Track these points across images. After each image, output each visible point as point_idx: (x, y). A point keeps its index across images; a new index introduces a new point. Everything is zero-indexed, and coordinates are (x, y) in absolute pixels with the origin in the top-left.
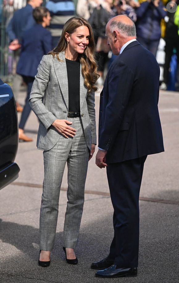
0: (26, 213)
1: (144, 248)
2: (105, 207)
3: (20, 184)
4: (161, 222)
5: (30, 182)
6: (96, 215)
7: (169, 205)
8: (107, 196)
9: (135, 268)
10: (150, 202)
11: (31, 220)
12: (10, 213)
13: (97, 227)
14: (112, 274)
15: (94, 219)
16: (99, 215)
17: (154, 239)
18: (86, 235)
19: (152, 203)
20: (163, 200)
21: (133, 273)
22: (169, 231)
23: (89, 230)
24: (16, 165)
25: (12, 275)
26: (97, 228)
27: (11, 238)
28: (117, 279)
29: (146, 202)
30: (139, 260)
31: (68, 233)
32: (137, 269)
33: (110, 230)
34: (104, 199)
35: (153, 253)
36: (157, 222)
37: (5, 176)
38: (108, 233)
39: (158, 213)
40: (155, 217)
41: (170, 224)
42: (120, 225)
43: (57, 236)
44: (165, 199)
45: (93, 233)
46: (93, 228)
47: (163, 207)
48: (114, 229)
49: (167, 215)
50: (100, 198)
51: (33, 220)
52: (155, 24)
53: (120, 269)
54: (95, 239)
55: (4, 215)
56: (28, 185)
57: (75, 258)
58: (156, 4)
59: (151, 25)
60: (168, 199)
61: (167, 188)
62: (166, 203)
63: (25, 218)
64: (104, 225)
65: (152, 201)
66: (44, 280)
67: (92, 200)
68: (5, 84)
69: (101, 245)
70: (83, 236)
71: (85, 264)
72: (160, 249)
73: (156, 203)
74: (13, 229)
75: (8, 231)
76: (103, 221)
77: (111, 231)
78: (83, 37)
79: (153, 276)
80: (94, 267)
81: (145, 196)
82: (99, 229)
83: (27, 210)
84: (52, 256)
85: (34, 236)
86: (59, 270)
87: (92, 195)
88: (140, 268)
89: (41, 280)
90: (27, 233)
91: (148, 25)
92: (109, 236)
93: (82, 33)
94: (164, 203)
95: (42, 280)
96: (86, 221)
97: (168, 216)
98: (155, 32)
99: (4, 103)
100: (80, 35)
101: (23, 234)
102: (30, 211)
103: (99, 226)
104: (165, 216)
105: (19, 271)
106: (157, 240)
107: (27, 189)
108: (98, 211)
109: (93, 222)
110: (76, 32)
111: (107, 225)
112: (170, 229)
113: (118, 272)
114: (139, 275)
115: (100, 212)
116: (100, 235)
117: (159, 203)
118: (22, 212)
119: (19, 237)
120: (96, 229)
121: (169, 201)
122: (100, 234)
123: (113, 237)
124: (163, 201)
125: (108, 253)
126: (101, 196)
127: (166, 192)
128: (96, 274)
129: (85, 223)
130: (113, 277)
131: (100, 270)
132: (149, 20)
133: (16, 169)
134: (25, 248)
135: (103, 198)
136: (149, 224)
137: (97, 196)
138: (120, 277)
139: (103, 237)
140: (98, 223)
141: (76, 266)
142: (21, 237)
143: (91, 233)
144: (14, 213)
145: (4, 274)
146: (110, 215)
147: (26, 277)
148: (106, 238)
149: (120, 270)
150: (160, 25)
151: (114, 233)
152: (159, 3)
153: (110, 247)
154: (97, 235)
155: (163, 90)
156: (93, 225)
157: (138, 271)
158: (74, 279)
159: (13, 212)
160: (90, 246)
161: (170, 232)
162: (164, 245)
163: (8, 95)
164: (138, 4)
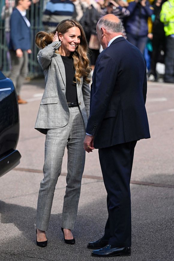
0: (27, 196)
1: (137, 229)
2: (100, 190)
3: (22, 170)
4: (152, 204)
5: (31, 167)
6: (92, 198)
7: (159, 188)
8: (101, 180)
9: (129, 248)
10: (141, 186)
11: (32, 202)
12: (13, 196)
14: (108, 253)
15: (90, 202)
16: (94, 197)
17: (146, 220)
18: (82, 216)
19: (144, 186)
20: (153, 183)
21: (127, 252)
22: (160, 212)
23: (86, 212)
24: (17, 152)
25: (15, 255)
26: (92, 210)
27: (13, 220)
28: (112, 258)
29: (138, 185)
30: (132, 240)
31: (67, 214)
32: (130, 248)
33: (105, 212)
35: (145, 234)
36: (149, 204)
37: (8, 163)
38: (103, 215)
39: (150, 196)
40: (146, 199)
41: (161, 206)
42: (113, 207)
43: (56, 217)
44: (155, 182)
45: (88, 215)
46: (89, 210)
47: (154, 190)
48: (108, 211)
49: (157, 198)
50: (95, 182)
51: (33, 202)
52: (143, 22)
53: (115, 248)
54: (91, 221)
55: (7, 198)
56: (29, 171)
57: (72, 238)
58: (143, 3)
59: (139, 22)
60: (158, 182)
61: (158, 172)
62: (157, 186)
63: (27, 201)
64: (99, 207)
65: (143, 185)
66: (44, 259)
67: (88, 184)
68: (7, 78)
69: (96, 226)
70: (79, 218)
71: (82, 244)
72: (152, 230)
73: (147, 186)
74: (15, 211)
75: (11, 213)
76: (98, 203)
77: (105, 213)
78: (75, 37)
79: (146, 255)
80: (90, 246)
81: (136, 180)
82: (94, 211)
83: (28, 194)
86: (58, 249)
87: (87, 179)
88: (133, 248)
89: (41, 259)
90: (28, 215)
91: (136, 23)
92: (104, 217)
93: (73, 33)
94: (155, 186)
96: (82, 203)
97: (159, 198)
98: (143, 29)
99: (7, 95)
100: (72, 35)
101: (24, 216)
102: (31, 194)
103: (94, 208)
104: (156, 198)
105: (21, 250)
106: (149, 221)
107: (28, 174)
108: (93, 194)
109: (89, 204)
110: (68, 32)
111: (102, 207)
112: (161, 211)
113: (113, 251)
114: (133, 255)
115: (95, 195)
116: (95, 217)
117: (150, 187)
118: (24, 195)
119: (21, 219)
120: (92, 211)
121: (159, 184)
122: (95, 216)
123: (107, 218)
124: (153, 185)
125: (103, 233)
126: (96, 180)
127: (157, 176)
128: (92, 253)
129: (81, 206)
130: (108, 256)
131: (96, 249)
132: (137, 18)
133: (18, 155)
134: (26, 229)
135: (97, 182)
136: (141, 206)
137: (92, 180)
138: (115, 256)
139: (98, 219)
140: (93, 206)
141: (73, 245)
142: (23, 219)
143: (87, 215)
144: (16, 197)
145: (7, 253)
146: (104, 197)
147: (27, 256)
148: (101, 219)
149: (115, 250)
150: (147, 22)
151: (108, 214)
152: (146, 3)
153: (104, 228)
154: (92, 217)
155: (151, 81)
156: (89, 208)
157: (132, 251)
158: (71, 258)
159: (16, 195)
160: (86, 227)
161: (161, 214)
162: (156, 226)
163: (10, 89)
164: (126, 4)
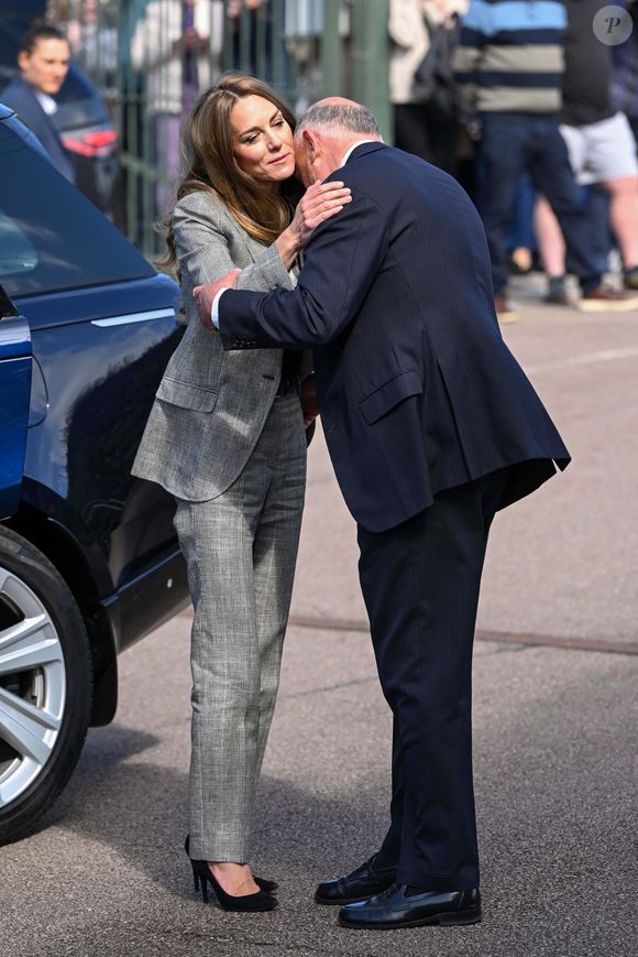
2: (508, 683)
8: (513, 646)
13: (486, 752)
25: (199, 936)
26: (484, 756)
33: (530, 763)
34: (502, 655)
37: (169, 585)
50: (490, 653)
55: (165, 724)
64: (508, 744)
66: (308, 949)
68: (161, 275)
69: (500, 816)
76: (506, 731)
77: (533, 767)
82: (490, 760)
84: (332, 861)
85: (271, 794)
89: (298, 947)
92: (527, 783)
95: (304, 949)
99: (159, 338)
108: (486, 697)
111: (519, 745)
115: (492, 702)
116: (495, 783)
120: (483, 760)
122: (496, 779)
126: (494, 646)
135: (500, 651)
139: (507, 789)
145: (169, 932)
147: (246, 939)
154: (486, 782)
163: (170, 312)
